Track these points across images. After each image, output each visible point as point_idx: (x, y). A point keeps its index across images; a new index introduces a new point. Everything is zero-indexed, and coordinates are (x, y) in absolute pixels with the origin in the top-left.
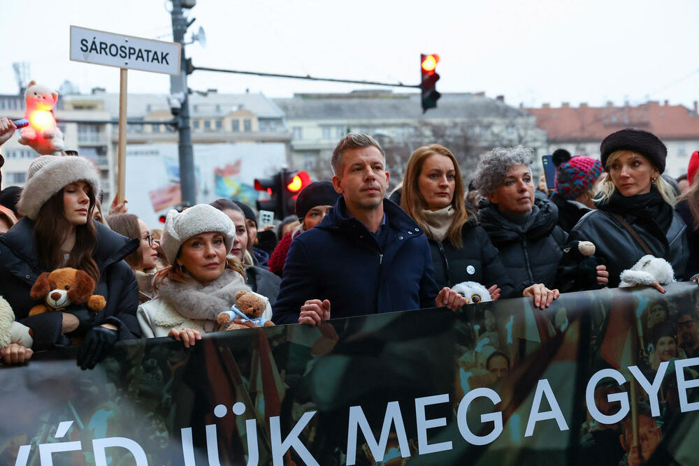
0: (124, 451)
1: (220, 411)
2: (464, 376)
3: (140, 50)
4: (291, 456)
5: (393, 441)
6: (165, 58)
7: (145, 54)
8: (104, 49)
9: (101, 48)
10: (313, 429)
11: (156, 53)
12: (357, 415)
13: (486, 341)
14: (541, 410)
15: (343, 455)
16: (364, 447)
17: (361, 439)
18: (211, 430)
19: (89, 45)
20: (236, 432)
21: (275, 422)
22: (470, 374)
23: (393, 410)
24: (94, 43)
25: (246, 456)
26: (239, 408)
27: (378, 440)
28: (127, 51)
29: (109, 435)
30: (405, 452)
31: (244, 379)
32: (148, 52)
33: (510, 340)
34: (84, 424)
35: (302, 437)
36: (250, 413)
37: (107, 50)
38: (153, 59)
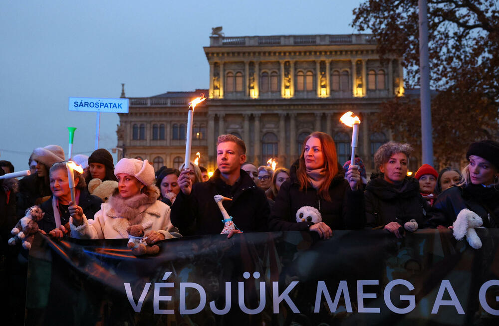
0: (195, 290)
1: (247, 275)
2: (389, 271)
3: (106, 104)
4: (283, 304)
5: (342, 302)
6: (120, 106)
7: (109, 105)
8: (87, 105)
9: (85, 104)
10: (297, 291)
11: (115, 104)
12: (322, 286)
13: (405, 252)
14: (444, 299)
15: (313, 307)
16: (325, 304)
17: (323, 299)
18: (241, 285)
19: (79, 104)
20: (254, 288)
21: (275, 285)
22: (393, 270)
23: (343, 286)
24: (81, 103)
25: (259, 302)
26: (257, 275)
27: (333, 301)
28: (99, 105)
29: (189, 281)
30: (349, 309)
31: (260, 260)
32: (111, 104)
33: (422, 253)
34: (177, 273)
35: (290, 295)
36: (262, 278)
37: (89, 105)
38: (114, 106)
